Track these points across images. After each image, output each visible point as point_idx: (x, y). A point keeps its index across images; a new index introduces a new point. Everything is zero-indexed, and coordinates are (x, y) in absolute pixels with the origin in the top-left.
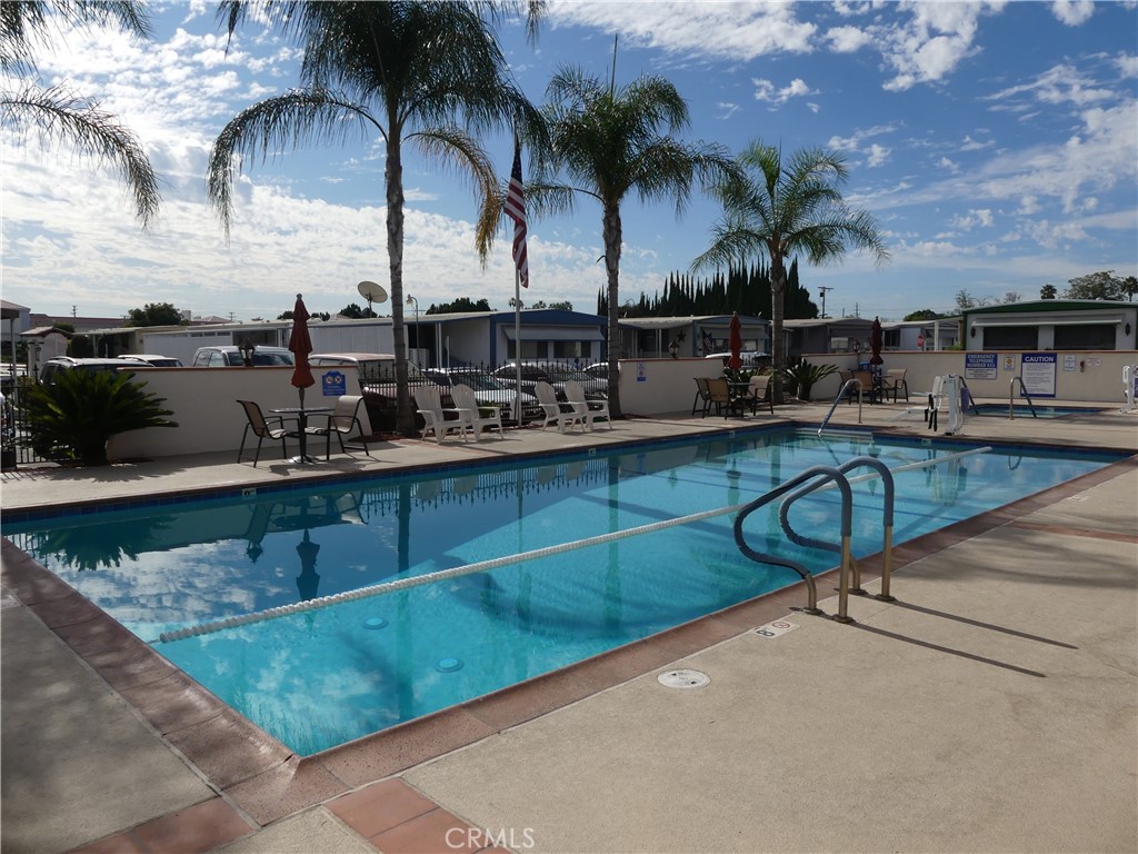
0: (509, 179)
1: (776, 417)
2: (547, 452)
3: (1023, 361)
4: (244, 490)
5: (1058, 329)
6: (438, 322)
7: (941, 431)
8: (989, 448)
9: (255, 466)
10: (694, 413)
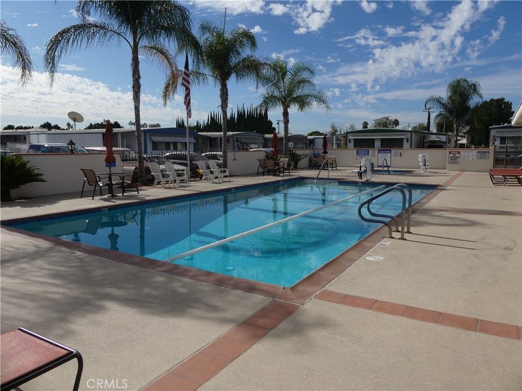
0: (184, 69)
1: (292, 175)
2: (217, 190)
3: (379, 153)
4: (103, 209)
5: (382, 140)
6: (119, 133)
7: (364, 180)
8: (384, 186)
9: (93, 199)
10: (258, 174)
